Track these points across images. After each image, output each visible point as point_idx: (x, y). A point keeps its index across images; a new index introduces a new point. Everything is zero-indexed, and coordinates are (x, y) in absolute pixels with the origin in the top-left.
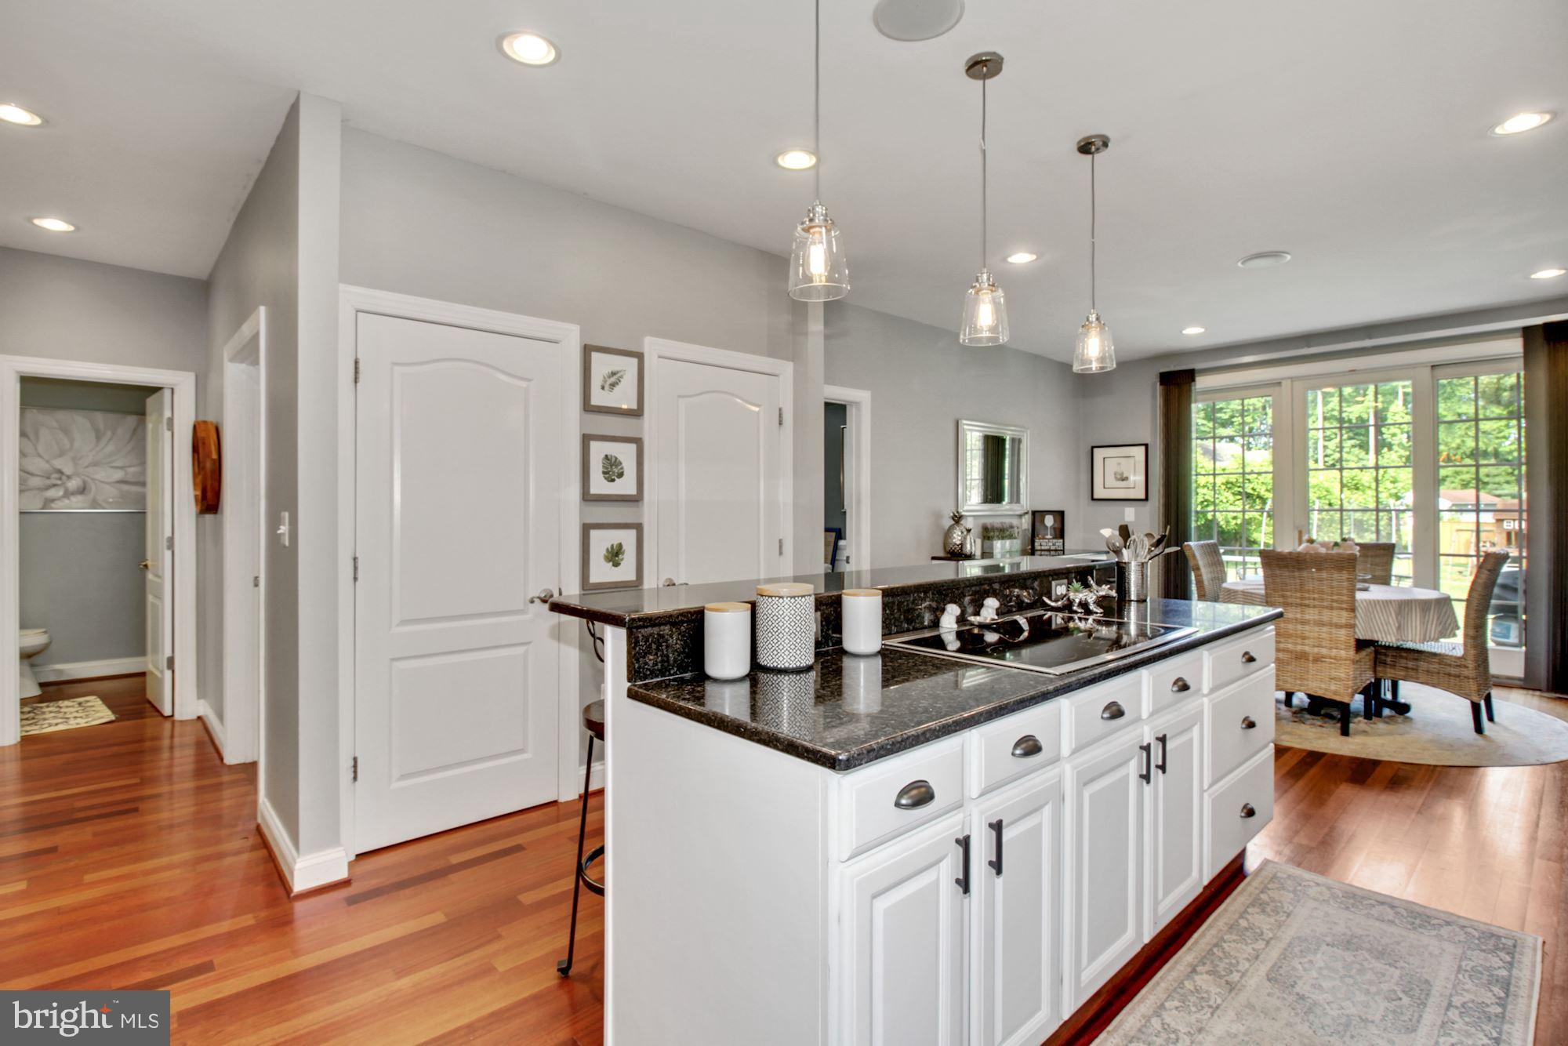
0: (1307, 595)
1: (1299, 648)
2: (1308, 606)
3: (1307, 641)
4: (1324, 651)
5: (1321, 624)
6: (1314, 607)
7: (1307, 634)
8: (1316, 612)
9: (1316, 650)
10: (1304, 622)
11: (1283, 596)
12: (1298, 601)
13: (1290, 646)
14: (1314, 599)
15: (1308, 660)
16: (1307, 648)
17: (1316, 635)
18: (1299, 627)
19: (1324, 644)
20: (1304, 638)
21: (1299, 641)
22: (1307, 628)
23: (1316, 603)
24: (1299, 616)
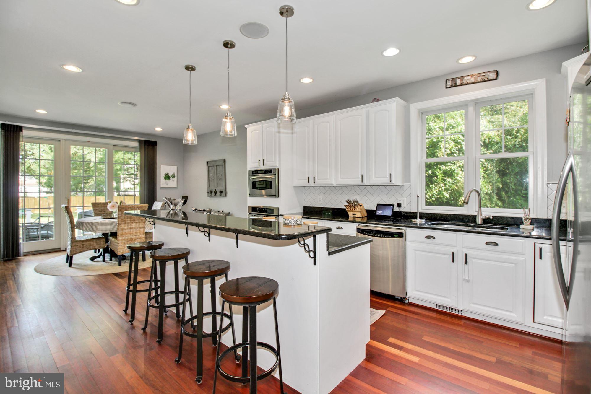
0: (132, 219)
1: (129, 237)
2: (133, 223)
3: (132, 235)
4: (137, 237)
5: (136, 228)
6: (135, 223)
7: (132, 232)
8: (135, 225)
9: (135, 237)
10: (131, 229)
11: (125, 221)
12: (130, 222)
13: (127, 238)
14: (135, 220)
15: (133, 240)
16: (132, 237)
17: (135, 232)
18: (129, 230)
19: (137, 234)
20: (131, 234)
21: (129, 235)
22: (132, 230)
23: (135, 221)
24: (129, 227)
